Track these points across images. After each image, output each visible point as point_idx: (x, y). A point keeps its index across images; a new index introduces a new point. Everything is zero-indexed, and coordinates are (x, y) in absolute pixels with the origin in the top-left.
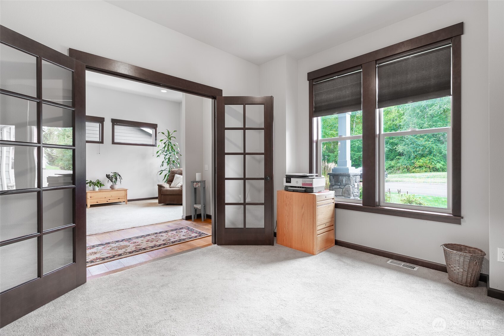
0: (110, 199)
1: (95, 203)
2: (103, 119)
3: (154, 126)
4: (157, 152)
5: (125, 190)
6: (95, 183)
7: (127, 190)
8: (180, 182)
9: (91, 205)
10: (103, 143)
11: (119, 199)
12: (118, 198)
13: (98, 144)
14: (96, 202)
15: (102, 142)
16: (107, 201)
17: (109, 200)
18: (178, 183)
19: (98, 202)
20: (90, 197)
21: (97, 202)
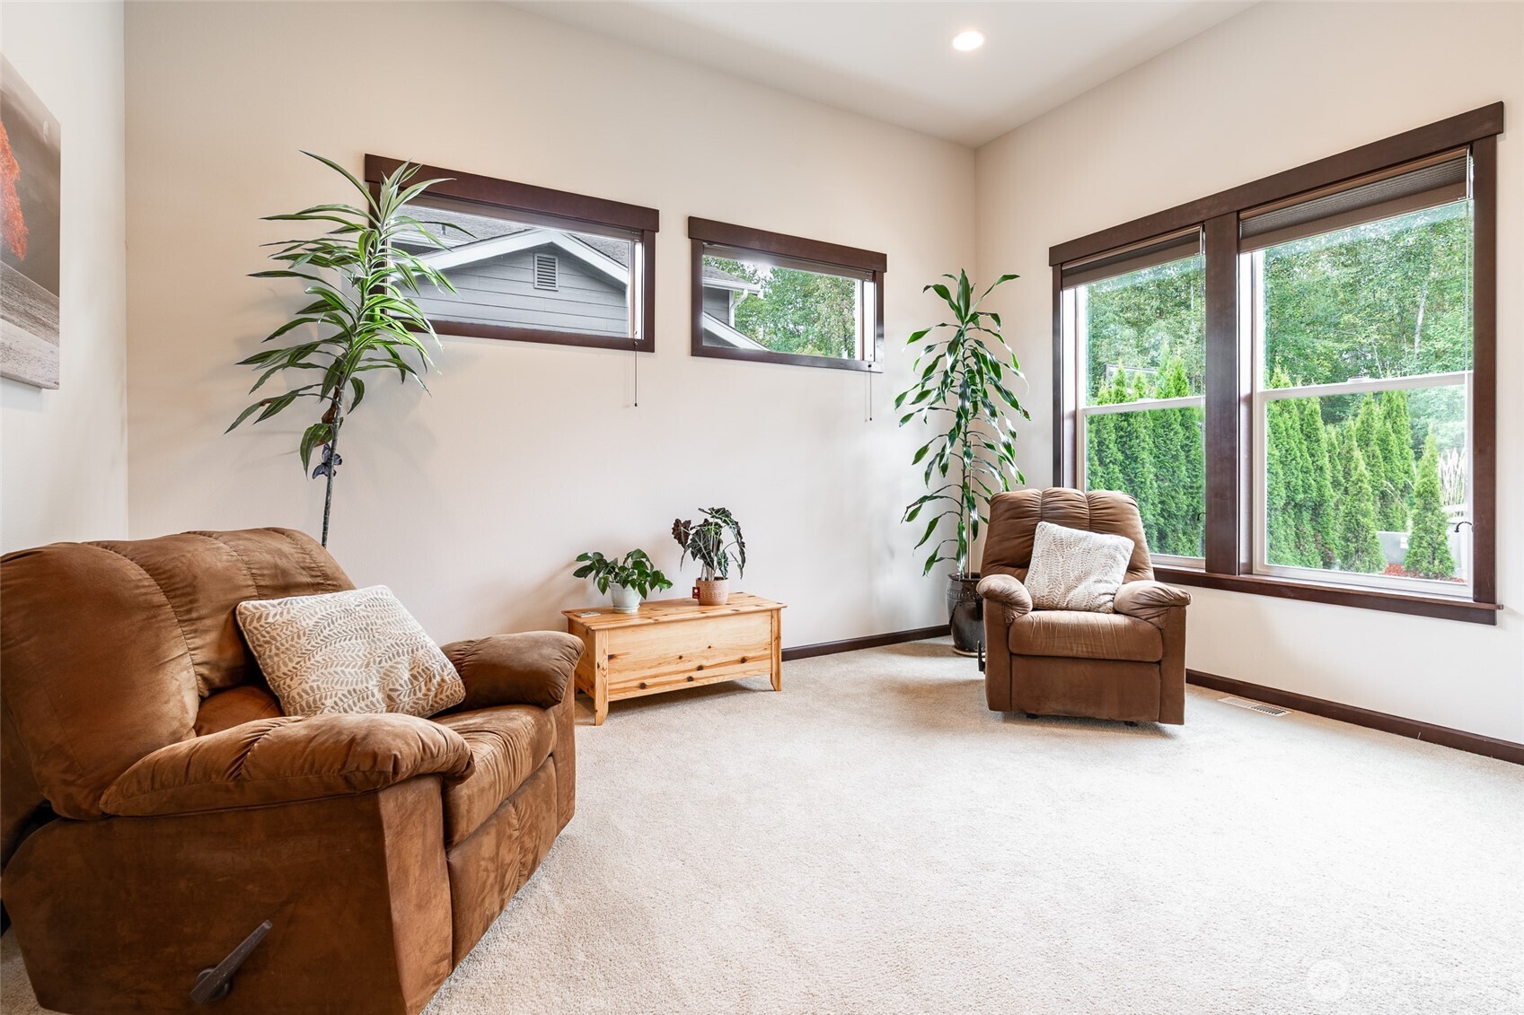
0: (704, 663)
1: (630, 689)
2: (654, 214)
3: (871, 265)
4: (899, 400)
5: (771, 610)
6: (623, 569)
7: (778, 610)
8: (1087, 574)
9: (610, 703)
10: (652, 350)
11: (743, 660)
12: (738, 657)
13: (630, 355)
14: (637, 683)
15: (647, 345)
16: (690, 679)
17: (700, 668)
18: (1079, 580)
19: (647, 682)
20: (611, 657)
21: (643, 686)
